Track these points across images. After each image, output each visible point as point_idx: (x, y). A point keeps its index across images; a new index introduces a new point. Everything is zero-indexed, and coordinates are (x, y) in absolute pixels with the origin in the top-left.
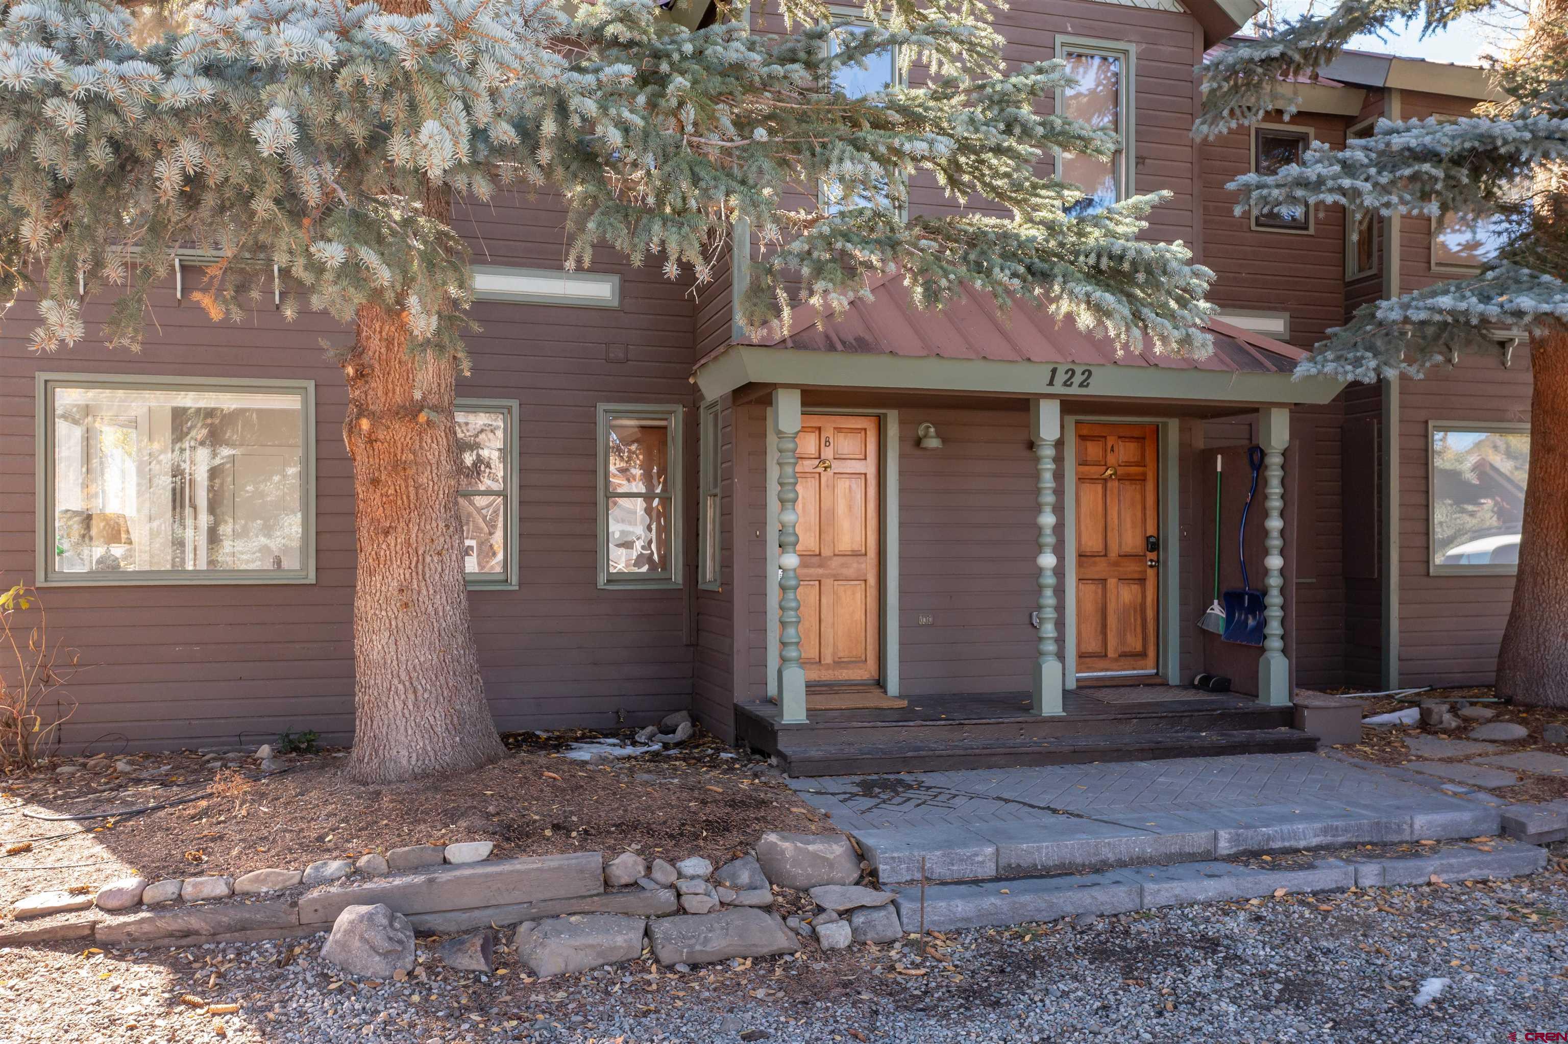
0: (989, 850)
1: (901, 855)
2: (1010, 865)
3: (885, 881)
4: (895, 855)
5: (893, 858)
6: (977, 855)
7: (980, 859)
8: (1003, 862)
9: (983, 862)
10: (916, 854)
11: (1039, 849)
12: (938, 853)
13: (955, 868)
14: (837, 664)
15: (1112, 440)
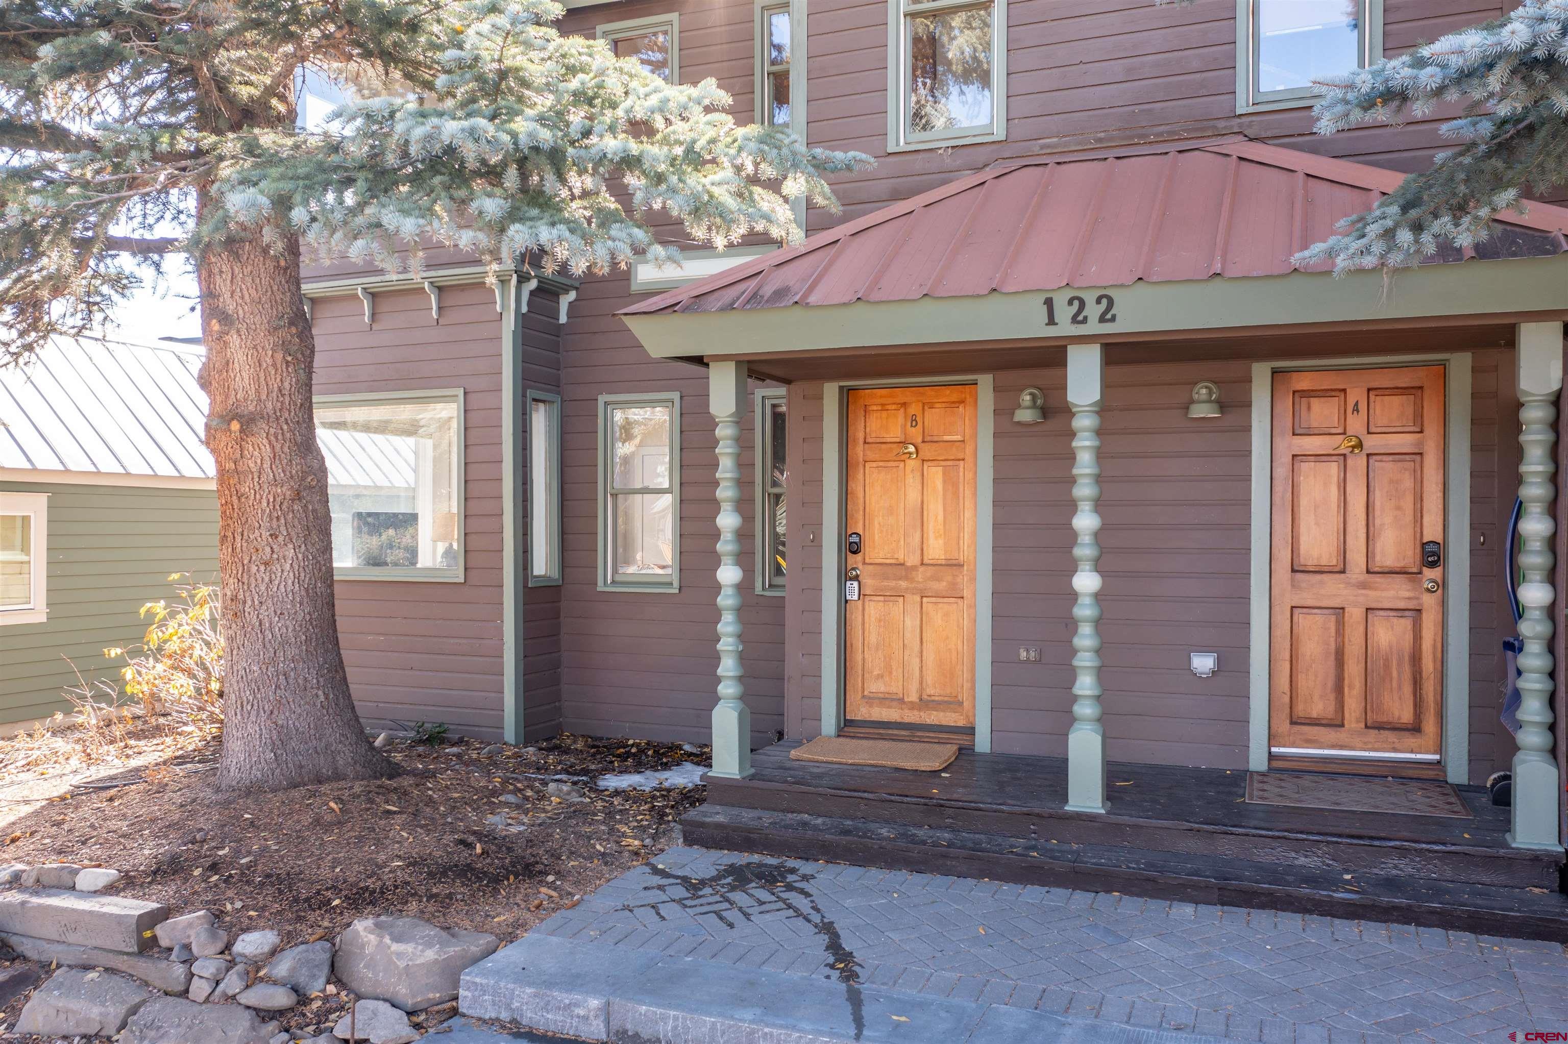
0: (594, 1003)
1: (484, 981)
2: (625, 1032)
3: (465, 1011)
4: (478, 980)
5: (475, 984)
6: (577, 1005)
7: (581, 1012)
8: (615, 1025)
9: (586, 1018)
10: (502, 984)
11: (664, 1018)
12: (529, 990)
13: (549, 1016)
14: (924, 704)
15: (1356, 395)
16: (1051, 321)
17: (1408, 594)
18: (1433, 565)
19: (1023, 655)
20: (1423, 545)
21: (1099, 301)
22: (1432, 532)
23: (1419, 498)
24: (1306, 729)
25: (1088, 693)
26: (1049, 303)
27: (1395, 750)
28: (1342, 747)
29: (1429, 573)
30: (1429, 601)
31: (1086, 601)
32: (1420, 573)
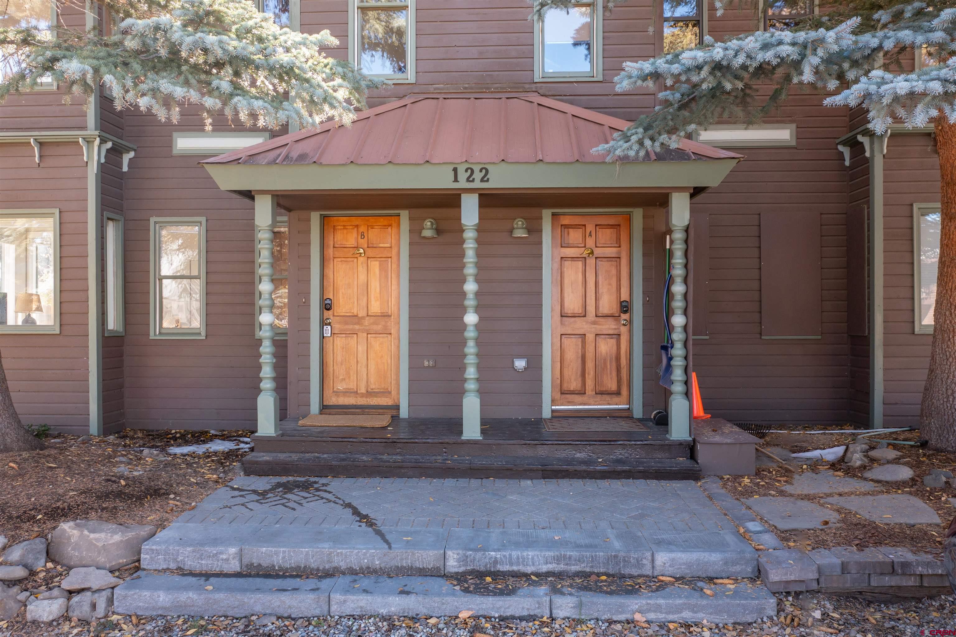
0: (233, 550)
1: (158, 548)
2: (252, 564)
3: (145, 567)
4: (154, 547)
5: (152, 550)
6: (221, 553)
7: (224, 557)
8: (246, 561)
9: (227, 560)
10: (171, 548)
11: (277, 553)
12: (189, 549)
13: (203, 562)
14: (370, 394)
15: (590, 228)
16: (456, 180)
17: (614, 327)
18: (625, 312)
19: (426, 364)
20: (621, 302)
21: (481, 171)
22: (625, 296)
23: (619, 280)
24: (568, 396)
25: (472, 377)
26: (455, 170)
27: (609, 404)
28: (585, 404)
29: (624, 316)
30: (624, 330)
31: (471, 328)
32: (620, 316)
